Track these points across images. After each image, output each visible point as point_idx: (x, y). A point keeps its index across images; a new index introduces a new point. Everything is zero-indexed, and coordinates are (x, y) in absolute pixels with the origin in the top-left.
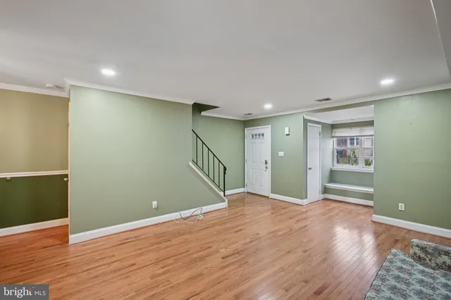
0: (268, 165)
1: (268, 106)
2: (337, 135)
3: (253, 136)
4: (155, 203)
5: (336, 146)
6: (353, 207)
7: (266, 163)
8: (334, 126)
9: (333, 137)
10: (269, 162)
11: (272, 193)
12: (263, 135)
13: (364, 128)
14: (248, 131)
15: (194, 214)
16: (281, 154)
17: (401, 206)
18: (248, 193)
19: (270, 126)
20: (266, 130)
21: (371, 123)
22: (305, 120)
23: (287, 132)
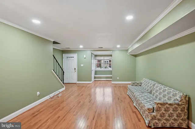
0: (76, 70)
1: (81, 47)
2: (97, 59)
3: (67, 58)
4: (38, 93)
5: (97, 63)
6: (104, 82)
7: (75, 69)
8: (96, 56)
9: (96, 59)
11: (78, 81)
12: (73, 57)
13: (105, 57)
14: (65, 55)
15: (55, 95)
16: (82, 65)
17: (118, 78)
19: (77, 54)
20: (75, 55)
21: (111, 56)
22: (92, 53)
23: (85, 57)
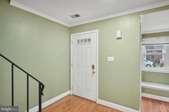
0: (95, 70)
3: (78, 41)
7: (93, 67)
10: (97, 67)
11: (99, 98)
12: (89, 40)
14: (75, 37)
16: (111, 59)
18: (73, 95)
19: (97, 31)
20: (94, 35)
23: (119, 35)
